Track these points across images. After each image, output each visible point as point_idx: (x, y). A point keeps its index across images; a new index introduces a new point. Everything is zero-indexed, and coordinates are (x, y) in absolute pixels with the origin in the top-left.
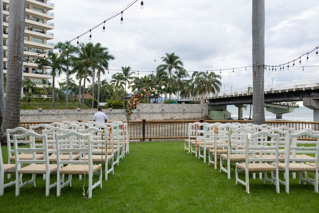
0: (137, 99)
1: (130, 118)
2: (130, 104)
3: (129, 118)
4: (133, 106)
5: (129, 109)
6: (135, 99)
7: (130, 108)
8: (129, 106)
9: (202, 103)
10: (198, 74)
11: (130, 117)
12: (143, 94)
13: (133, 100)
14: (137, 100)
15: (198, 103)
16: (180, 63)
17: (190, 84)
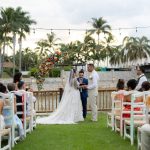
9: (133, 70)
15: (129, 70)
16: (108, 27)
17: (120, 50)
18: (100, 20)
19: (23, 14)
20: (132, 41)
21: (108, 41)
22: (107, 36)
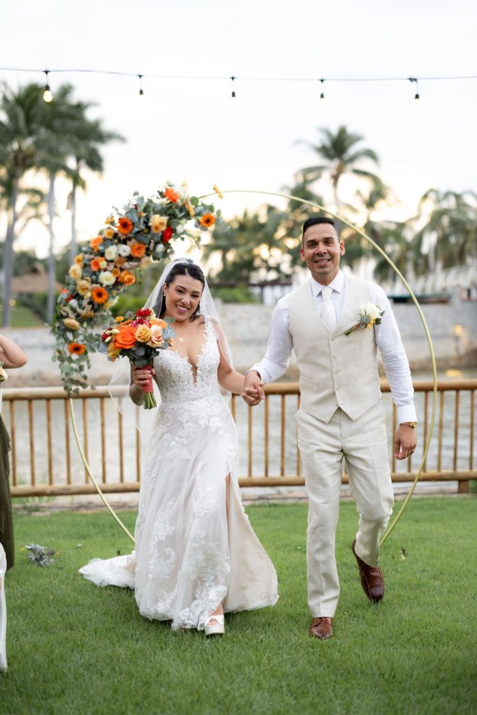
0: (125, 250)
1: (86, 372)
2: (84, 283)
3: (75, 376)
4: (100, 295)
5: (78, 317)
6: (112, 251)
7: (83, 312)
8: (78, 296)
9: (456, 301)
10: (437, 197)
11: (81, 368)
12: (165, 219)
13: (102, 254)
14: (130, 258)
15: (442, 300)
16: (371, 154)
17: (409, 236)
18: (342, 131)
19: (80, 107)
20: (451, 203)
21: (370, 204)
22: (366, 187)
